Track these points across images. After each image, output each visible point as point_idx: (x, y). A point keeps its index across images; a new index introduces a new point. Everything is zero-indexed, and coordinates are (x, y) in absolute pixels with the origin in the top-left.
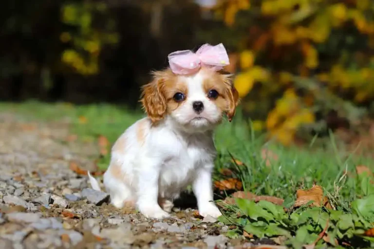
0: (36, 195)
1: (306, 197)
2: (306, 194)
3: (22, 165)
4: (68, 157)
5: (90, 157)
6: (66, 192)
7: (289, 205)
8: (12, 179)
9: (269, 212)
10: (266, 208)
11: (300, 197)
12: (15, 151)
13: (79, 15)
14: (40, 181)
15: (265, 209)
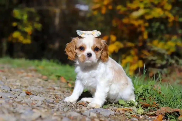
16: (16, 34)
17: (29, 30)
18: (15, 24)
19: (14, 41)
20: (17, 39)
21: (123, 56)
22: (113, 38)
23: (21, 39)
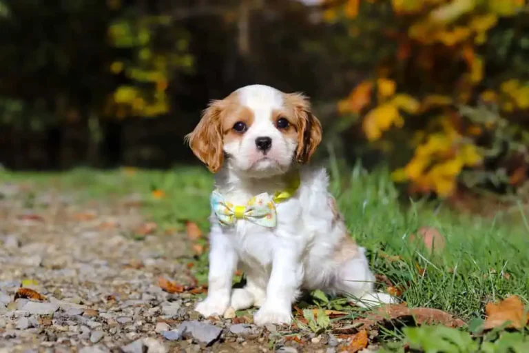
0: (120, 337)
1: (500, 315)
2: (500, 310)
3: (89, 285)
4: (150, 262)
5: (180, 258)
6: (161, 327)
7: (477, 330)
8: (81, 314)
9: (452, 343)
10: (446, 337)
11: (492, 316)
12: (74, 261)
13: (135, 33)
14: (120, 310)
15: (445, 339)
16: (124, 95)
17: (158, 77)
18: (117, 67)
19: (121, 115)
20: (127, 107)
21: (419, 135)
22: (387, 87)
23: (140, 105)
